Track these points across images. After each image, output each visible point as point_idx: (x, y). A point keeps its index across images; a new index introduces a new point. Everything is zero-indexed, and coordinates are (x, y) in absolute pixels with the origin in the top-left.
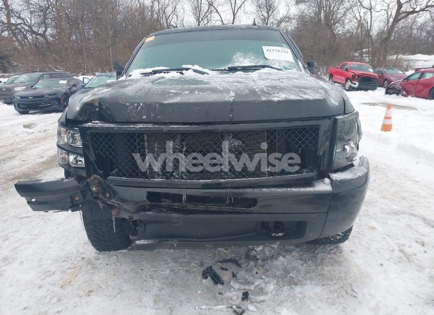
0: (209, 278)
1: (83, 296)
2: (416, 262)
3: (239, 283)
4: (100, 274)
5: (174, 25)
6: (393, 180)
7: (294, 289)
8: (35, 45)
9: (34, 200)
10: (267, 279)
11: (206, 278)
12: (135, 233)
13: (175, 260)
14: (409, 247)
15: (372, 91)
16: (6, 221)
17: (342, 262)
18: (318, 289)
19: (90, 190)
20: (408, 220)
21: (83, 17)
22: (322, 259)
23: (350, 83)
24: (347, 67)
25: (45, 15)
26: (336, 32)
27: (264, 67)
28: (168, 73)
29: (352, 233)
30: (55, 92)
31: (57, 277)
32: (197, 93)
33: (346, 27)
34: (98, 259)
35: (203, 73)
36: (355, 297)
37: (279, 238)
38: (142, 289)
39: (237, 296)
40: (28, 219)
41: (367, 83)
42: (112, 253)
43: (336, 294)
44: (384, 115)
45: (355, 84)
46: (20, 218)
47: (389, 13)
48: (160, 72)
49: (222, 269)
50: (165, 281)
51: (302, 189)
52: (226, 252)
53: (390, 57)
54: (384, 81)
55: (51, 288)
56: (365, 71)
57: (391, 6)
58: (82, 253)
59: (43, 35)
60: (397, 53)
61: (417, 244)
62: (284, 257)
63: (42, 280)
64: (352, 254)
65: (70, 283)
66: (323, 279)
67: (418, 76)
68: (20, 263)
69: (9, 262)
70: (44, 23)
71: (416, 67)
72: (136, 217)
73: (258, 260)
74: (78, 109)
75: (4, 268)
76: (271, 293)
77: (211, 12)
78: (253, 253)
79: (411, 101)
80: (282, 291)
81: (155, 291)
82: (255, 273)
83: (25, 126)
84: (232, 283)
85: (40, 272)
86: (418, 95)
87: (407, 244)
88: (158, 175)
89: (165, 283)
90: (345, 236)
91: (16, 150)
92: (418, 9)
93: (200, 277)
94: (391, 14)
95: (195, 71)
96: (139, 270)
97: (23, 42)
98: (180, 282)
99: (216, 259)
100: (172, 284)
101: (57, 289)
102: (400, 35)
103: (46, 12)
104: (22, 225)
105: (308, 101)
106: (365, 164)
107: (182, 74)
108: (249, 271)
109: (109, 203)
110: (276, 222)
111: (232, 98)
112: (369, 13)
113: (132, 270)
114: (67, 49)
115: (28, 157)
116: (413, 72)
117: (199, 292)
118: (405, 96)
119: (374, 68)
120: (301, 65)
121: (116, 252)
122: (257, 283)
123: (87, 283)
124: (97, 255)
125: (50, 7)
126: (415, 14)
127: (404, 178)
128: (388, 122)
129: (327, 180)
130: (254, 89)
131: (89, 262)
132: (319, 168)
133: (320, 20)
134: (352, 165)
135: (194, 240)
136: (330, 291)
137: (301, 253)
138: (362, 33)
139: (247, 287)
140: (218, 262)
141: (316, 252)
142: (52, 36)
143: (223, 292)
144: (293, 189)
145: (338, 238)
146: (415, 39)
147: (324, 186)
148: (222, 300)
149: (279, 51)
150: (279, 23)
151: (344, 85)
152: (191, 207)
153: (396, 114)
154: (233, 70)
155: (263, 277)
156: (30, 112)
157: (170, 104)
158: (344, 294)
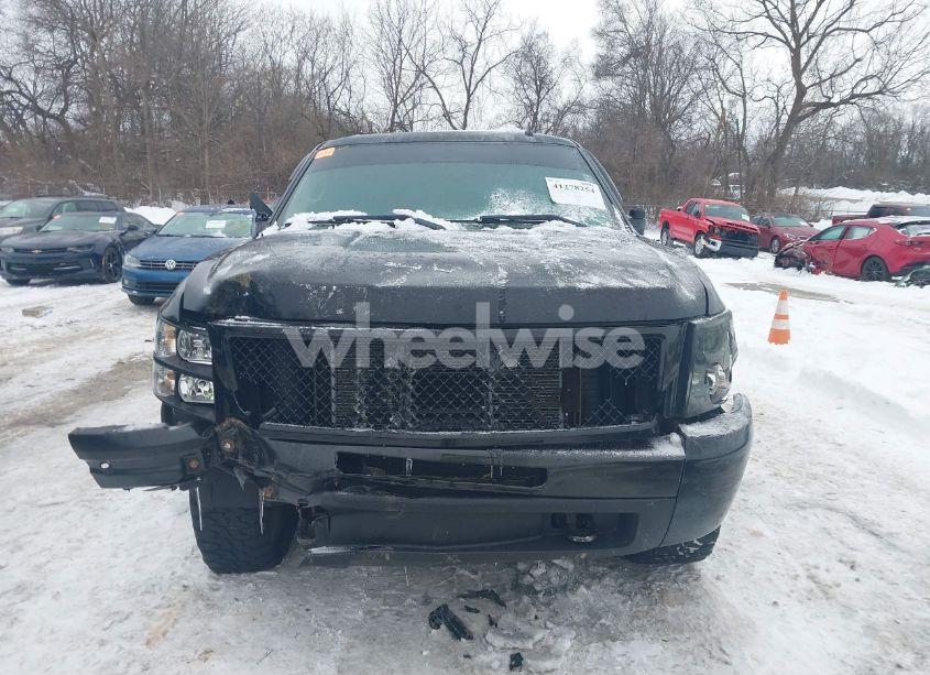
0: (443, 627)
1: (194, 660)
2: (841, 599)
3: (504, 635)
4: (224, 618)
5: (344, 109)
6: (792, 440)
7: (610, 648)
8: (41, 136)
9: (105, 466)
10: (557, 630)
11: (438, 627)
12: (308, 534)
13: (373, 593)
14: (827, 571)
15: (748, 260)
16: (11, 511)
17: (700, 597)
18: (657, 648)
19: (220, 449)
20: (825, 520)
21: (148, 84)
22: (662, 593)
23: (703, 242)
24: (696, 209)
25: (66, 76)
26: (673, 137)
27: (550, 218)
28: (364, 223)
29: (719, 544)
30: (88, 242)
31: (134, 624)
32: (436, 268)
33: (695, 127)
34: (217, 590)
35: (435, 227)
36: (727, 663)
37: (587, 545)
38: (312, 647)
39: (500, 660)
40: (57, 507)
41: (738, 243)
42: (243, 576)
43: (690, 658)
44: (773, 312)
45: (714, 244)
46: (41, 506)
47: (781, 105)
48: (350, 220)
49: (469, 609)
50: (356, 632)
51: (631, 453)
52: (473, 577)
53: (784, 192)
54: (773, 239)
55: (127, 646)
56: (733, 218)
57: (783, 91)
58: (181, 577)
59: (60, 119)
60: (796, 184)
61: (841, 564)
62: (588, 587)
63: (105, 629)
64: (719, 583)
65: (164, 635)
66: (665, 630)
67: (838, 233)
68: (54, 597)
69: (30, 595)
70: (62, 92)
71: (835, 214)
72: (314, 501)
73: (536, 592)
74: (207, 291)
75: (21, 606)
76: (567, 655)
77: (421, 86)
78: (527, 580)
79: (825, 282)
80: (588, 651)
81: (337, 651)
82: (533, 617)
83: (26, 313)
84: (490, 637)
85: (97, 615)
86: (840, 271)
87: (823, 566)
88: (360, 420)
89: (356, 637)
90: (706, 547)
91: (11, 363)
92: (836, 100)
93: (424, 626)
94: (784, 108)
95: (418, 221)
96: (302, 611)
97: (15, 132)
98: (385, 635)
99: (454, 591)
100: (371, 639)
101: (139, 647)
102: (802, 147)
103: (68, 71)
104: (47, 520)
105: (641, 291)
106: (744, 408)
107: (394, 226)
108: (521, 614)
109: (257, 473)
110: (581, 516)
111: (504, 282)
112: (740, 103)
113: (288, 610)
114: (110, 149)
115: (39, 379)
116: (829, 223)
117: (425, 653)
118: (814, 272)
119: (751, 213)
120: (618, 216)
121: (253, 575)
122: (538, 637)
123: (199, 636)
124: (214, 581)
125: (79, 60)
126: (831, 109)
127: (815, 438)
128: (782, 325)
129: (675, 437)
130: (542, 266)
131: (199, 595)
132: (661, 413)
133: (642, 112)
134: (720, 411)
135: (425, 547)
136: (680, 651)
137: (621, 580)
138: (726, 143)
139: (518, 644)
140: (458, 597)
141: (650, 579)
142: (79, 121)
143: (472, 653)
144: (613, 452)
145: (692, 550)
146: (832, 155)
147: (669, 448)
148: (472, 668)
149: (577, 188)
150: (562, 114)
151: (692, 246)
152: (422, 482)
153: (797, 310)
154: (492, 222)
155: (550, 625)
156: (32, 281)
157: (388, 289)
158: (706, 658)
